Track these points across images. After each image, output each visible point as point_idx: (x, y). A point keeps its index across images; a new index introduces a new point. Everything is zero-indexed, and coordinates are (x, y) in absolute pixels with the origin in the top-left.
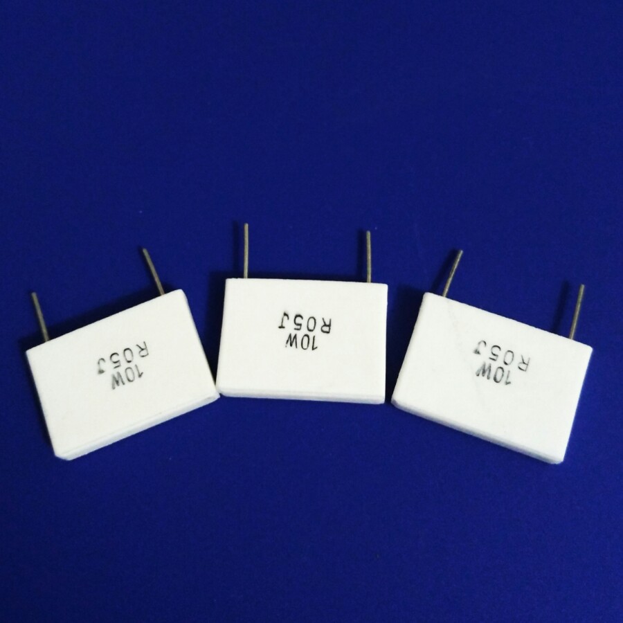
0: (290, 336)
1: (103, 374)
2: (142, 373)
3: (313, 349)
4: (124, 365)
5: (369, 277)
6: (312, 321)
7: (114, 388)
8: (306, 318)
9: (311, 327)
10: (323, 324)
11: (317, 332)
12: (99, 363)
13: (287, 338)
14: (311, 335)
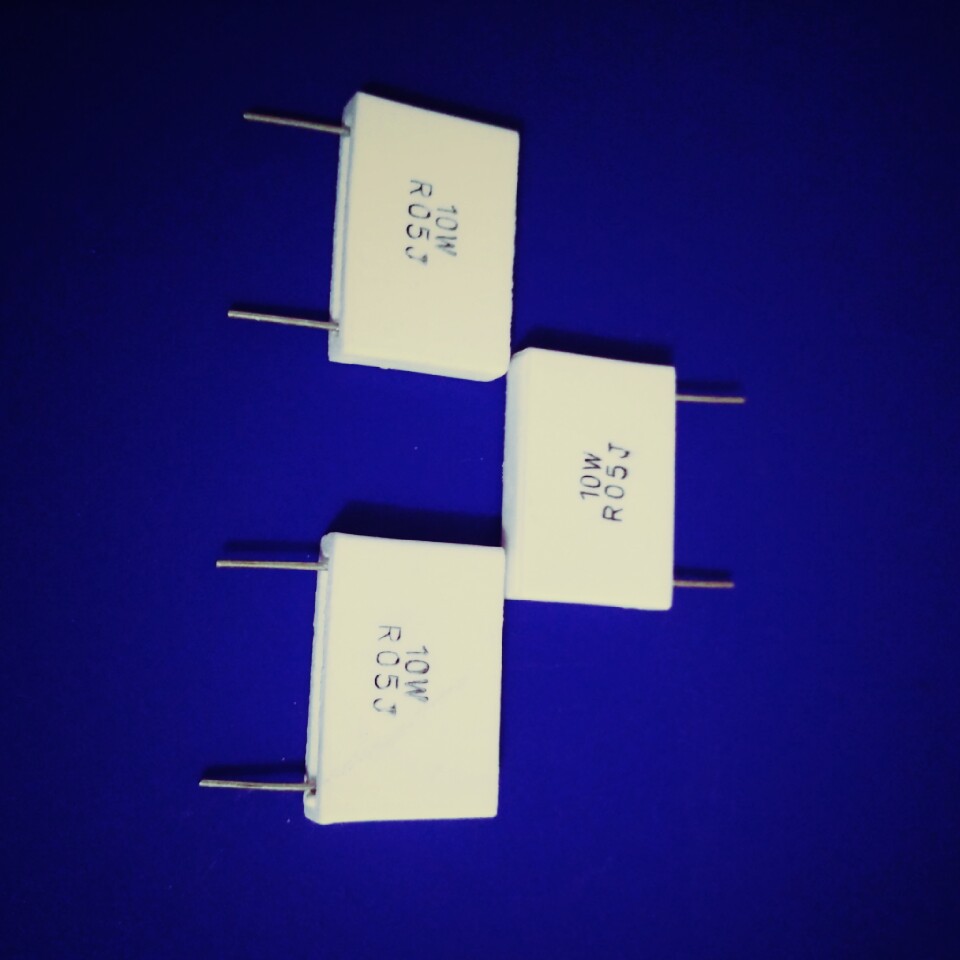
0: (598, 459)
1: (429, 259)
2: (453, 207)
3: (582, 493)
4: (429, 224)
5: (683, 584)
6: (618, 493)
7: (455, 254)
8: (623, 483)
9: (611, 491)
10: (615, 509)
11: (603, 500)
12: (411, 257)
13: (597, 455)
14: (600, 491)
